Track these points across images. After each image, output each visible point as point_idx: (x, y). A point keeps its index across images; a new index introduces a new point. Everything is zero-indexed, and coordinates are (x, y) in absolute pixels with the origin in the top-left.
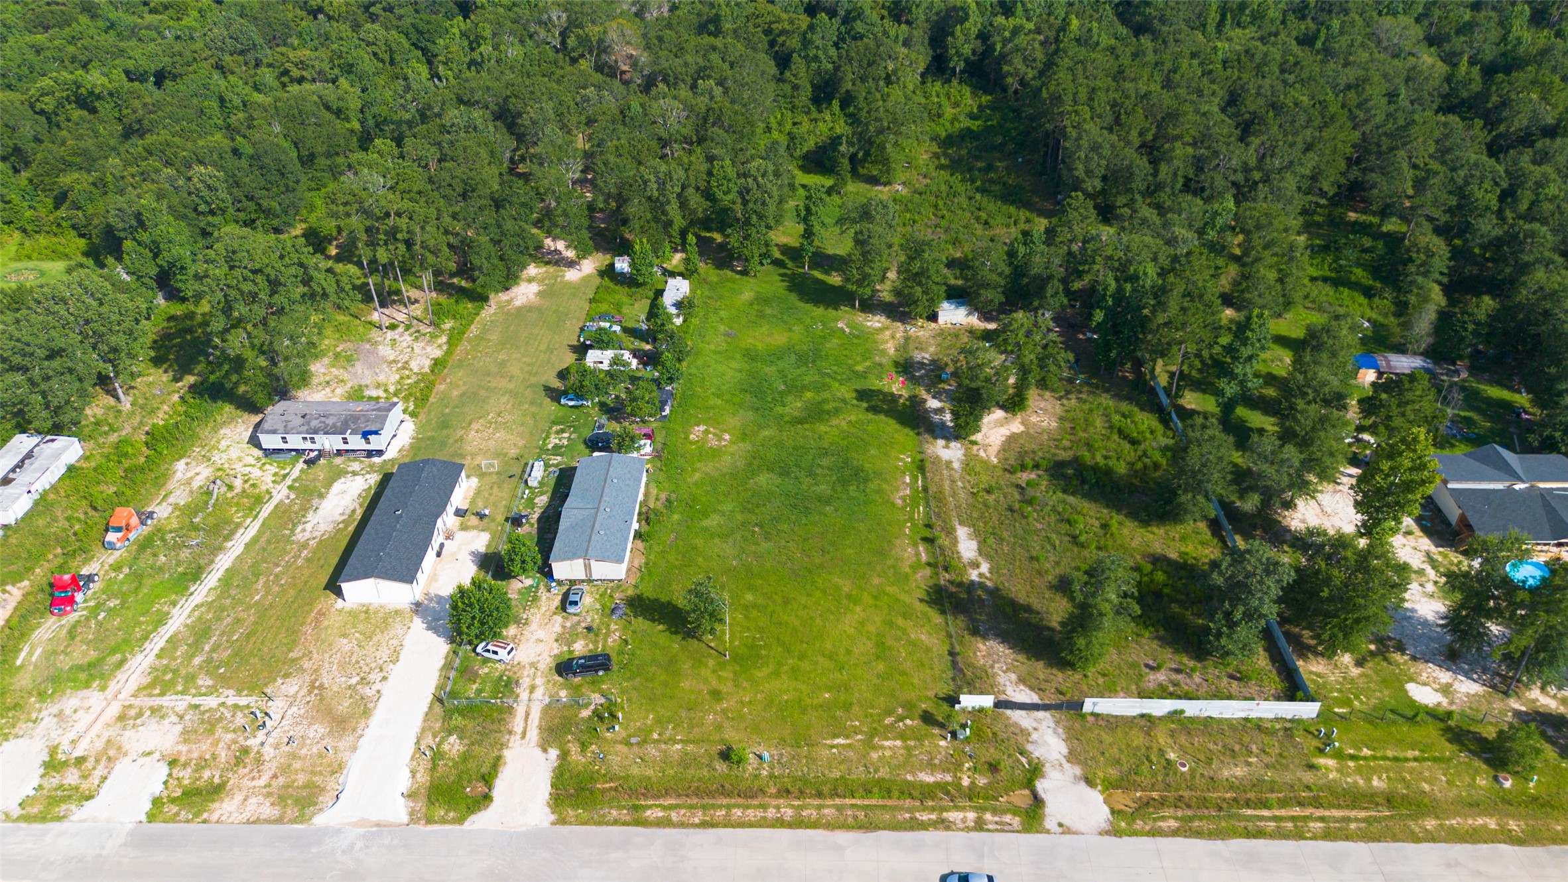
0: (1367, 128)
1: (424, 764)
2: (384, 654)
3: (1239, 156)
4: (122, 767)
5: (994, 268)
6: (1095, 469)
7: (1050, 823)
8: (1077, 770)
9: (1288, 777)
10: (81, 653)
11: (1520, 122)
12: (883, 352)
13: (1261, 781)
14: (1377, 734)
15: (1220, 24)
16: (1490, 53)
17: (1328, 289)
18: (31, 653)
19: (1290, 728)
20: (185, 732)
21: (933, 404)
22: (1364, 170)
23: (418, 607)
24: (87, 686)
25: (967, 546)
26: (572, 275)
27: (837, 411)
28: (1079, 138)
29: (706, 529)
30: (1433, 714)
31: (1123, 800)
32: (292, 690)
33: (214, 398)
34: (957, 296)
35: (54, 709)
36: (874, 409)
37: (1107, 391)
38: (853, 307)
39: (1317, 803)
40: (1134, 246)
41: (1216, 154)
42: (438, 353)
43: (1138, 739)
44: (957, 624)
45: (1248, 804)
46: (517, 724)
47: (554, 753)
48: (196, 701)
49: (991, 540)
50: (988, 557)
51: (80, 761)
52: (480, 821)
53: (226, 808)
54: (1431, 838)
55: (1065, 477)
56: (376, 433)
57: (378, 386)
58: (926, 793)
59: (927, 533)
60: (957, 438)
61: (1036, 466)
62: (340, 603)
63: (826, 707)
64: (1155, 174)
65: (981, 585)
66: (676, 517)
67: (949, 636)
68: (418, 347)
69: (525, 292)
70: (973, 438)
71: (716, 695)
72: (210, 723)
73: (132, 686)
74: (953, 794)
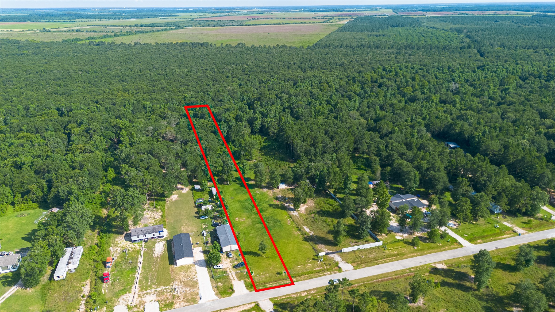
0: (355, 136)
1: (216, 289)
2: (193, 273)
3: (332, 145)
4: (147, 305)
5: (290, 174)
6: (326, 211)
7: (343, 270)
8: (345, 261)
9: (381, 255)
10: (118, 288)
11: (384, 131)
12: (270, 196)
13: (376, 257)
14: (393, 245)
15: (315, 116)
16: (374, 117)
17: (357, 170)
18: (105, 291)
19: (378, 247)
20: (157, 295)
21: (286, 205)
22: (357, 145)
23: (194, 263)
24: (126, 293)
25: (307, 230)
26: (183, 191)
27: (266, 209)
28: (297, 144)
29: (250, 237)
30: (401, 240)
31: (354, 264)
32: (177, 283)
33: (109, 233)
34: (283, 182)
35: (121, 299)
36: (275, 208)
37: (321, 196)
38: (258, 188)
39: (387, 258)
40: (319, 165)
41: (327, 145)
42: (161, 214)
43: (353, 254)
44: (312, 243)
45: (376, 260)
46: (232, 278)
47: (243, 281)
48: (155, 290)
49: (311, 228)
50: (312, 231)
51: (136, 306)
52: (234, 295)
53: (177, 305)
54: (406, 258)
55: (320, 214)
56: (162, 231)
57: (150, 223)
58: (319, 272)
59: (298, 229)
60: (295, 210)
61: (314, 213)
62: (175, 266)
63: (293, 262)
64: (315, 151)
65: (313, 236)
66: (242, 236)
67: (311, 245)
68: (154, 213)
69: (174, 197)
70: (299, 210)
71: (270, 264)
72: (162, 293)
73: (137, 290)
74: (324, 270)
